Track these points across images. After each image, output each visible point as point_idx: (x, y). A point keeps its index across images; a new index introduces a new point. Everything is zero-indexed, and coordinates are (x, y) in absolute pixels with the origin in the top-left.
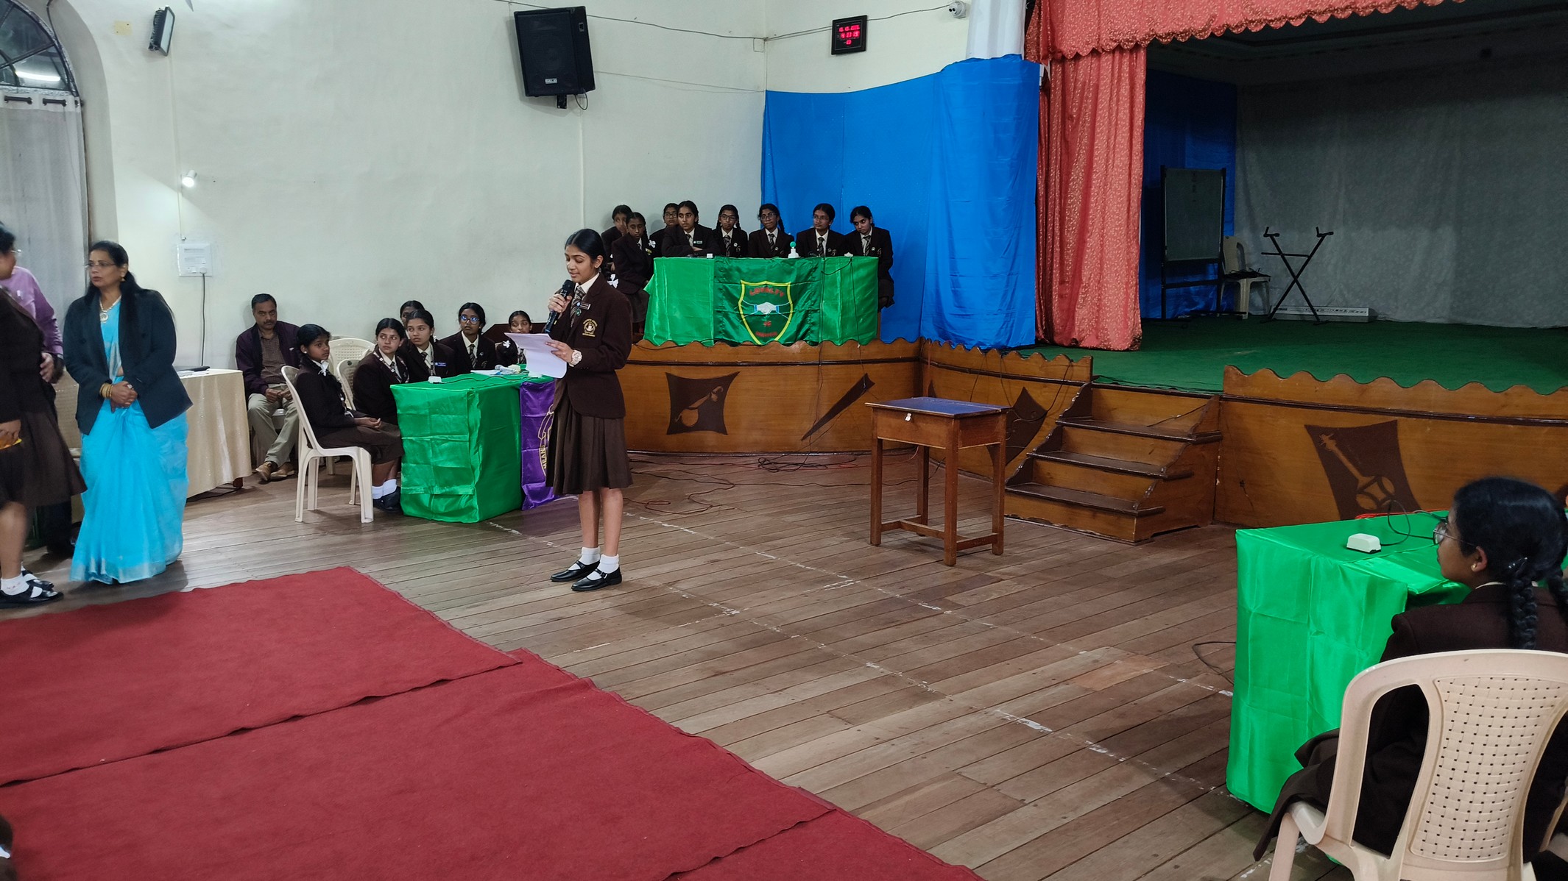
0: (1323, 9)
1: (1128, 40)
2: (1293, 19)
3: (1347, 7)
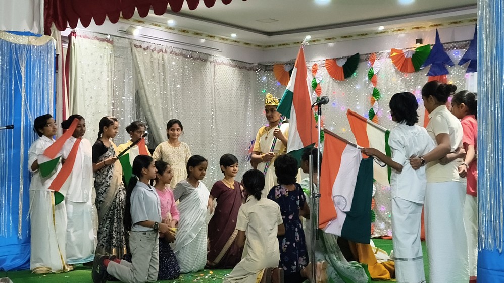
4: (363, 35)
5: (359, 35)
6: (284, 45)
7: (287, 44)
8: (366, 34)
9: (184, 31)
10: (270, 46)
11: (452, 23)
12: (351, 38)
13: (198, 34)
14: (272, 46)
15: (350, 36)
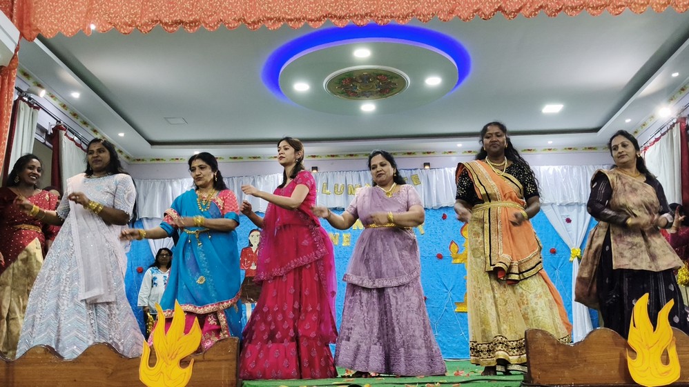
0: (343, 14)
1: (126, 24)
2: (312, 20)
3: (366, 15)
4: (254, 158)
5: (250, 158)
6: (158, 160)
7: (162, 160)
8: (259, 157)
9: (75, 115)
10: (139, 160)
11: (348, 155)
12: (241, 160)
13: (85, 123)
14: (143, 160)
15: (240, 158)
